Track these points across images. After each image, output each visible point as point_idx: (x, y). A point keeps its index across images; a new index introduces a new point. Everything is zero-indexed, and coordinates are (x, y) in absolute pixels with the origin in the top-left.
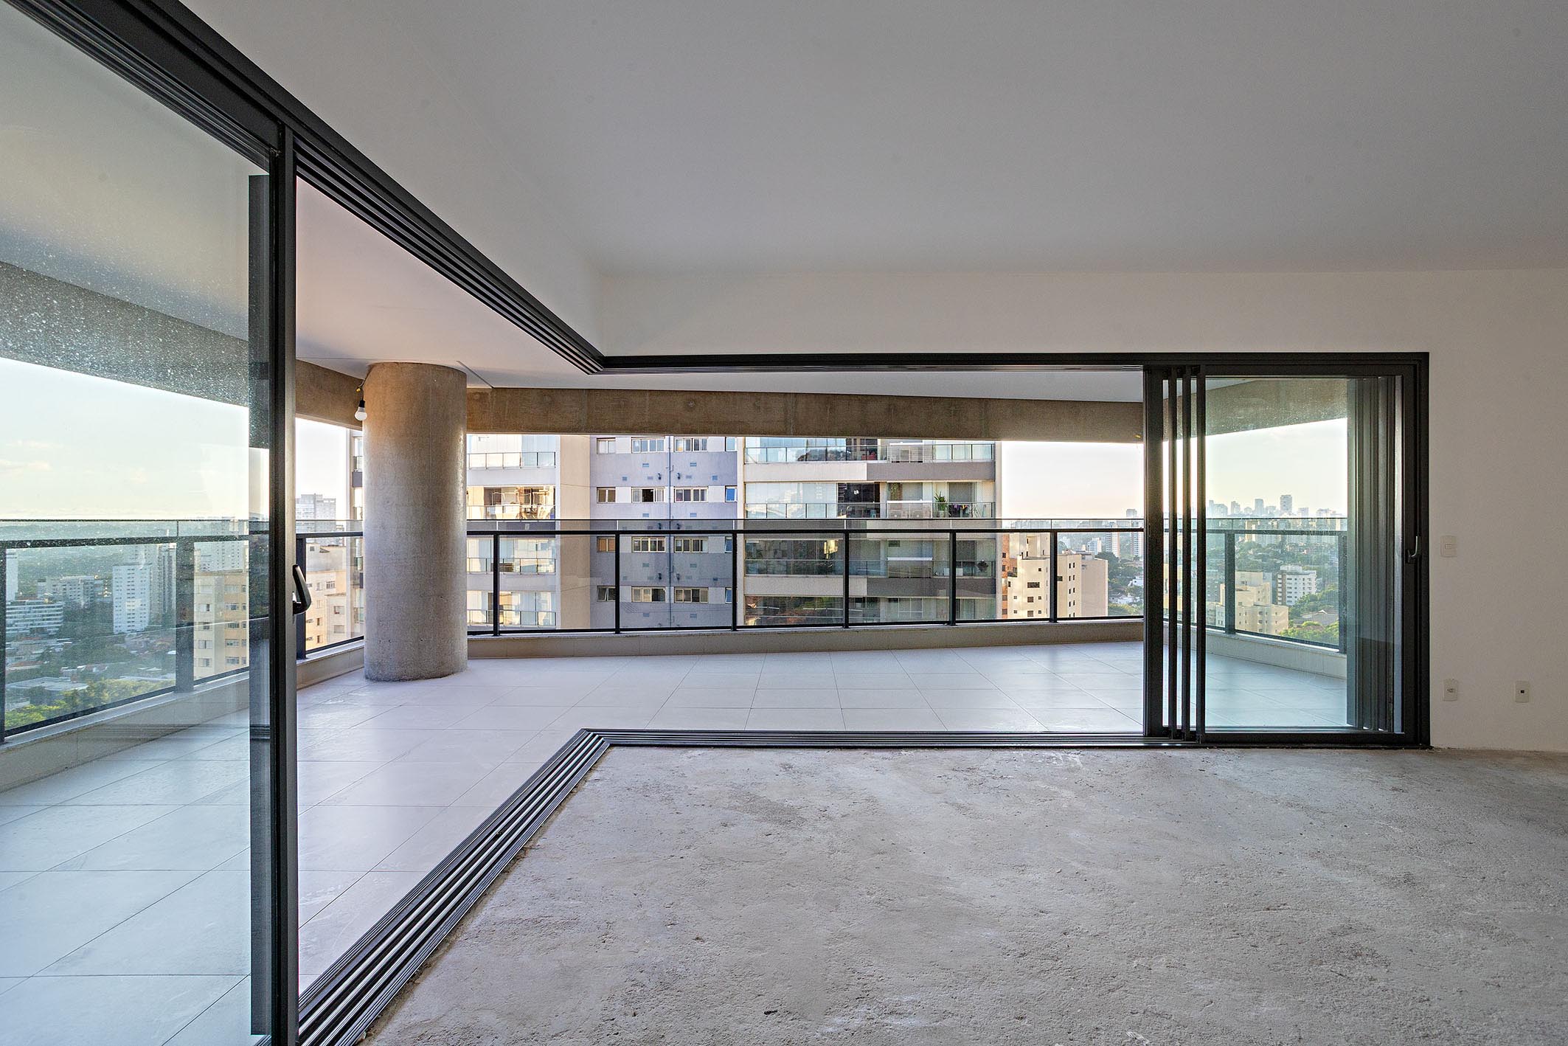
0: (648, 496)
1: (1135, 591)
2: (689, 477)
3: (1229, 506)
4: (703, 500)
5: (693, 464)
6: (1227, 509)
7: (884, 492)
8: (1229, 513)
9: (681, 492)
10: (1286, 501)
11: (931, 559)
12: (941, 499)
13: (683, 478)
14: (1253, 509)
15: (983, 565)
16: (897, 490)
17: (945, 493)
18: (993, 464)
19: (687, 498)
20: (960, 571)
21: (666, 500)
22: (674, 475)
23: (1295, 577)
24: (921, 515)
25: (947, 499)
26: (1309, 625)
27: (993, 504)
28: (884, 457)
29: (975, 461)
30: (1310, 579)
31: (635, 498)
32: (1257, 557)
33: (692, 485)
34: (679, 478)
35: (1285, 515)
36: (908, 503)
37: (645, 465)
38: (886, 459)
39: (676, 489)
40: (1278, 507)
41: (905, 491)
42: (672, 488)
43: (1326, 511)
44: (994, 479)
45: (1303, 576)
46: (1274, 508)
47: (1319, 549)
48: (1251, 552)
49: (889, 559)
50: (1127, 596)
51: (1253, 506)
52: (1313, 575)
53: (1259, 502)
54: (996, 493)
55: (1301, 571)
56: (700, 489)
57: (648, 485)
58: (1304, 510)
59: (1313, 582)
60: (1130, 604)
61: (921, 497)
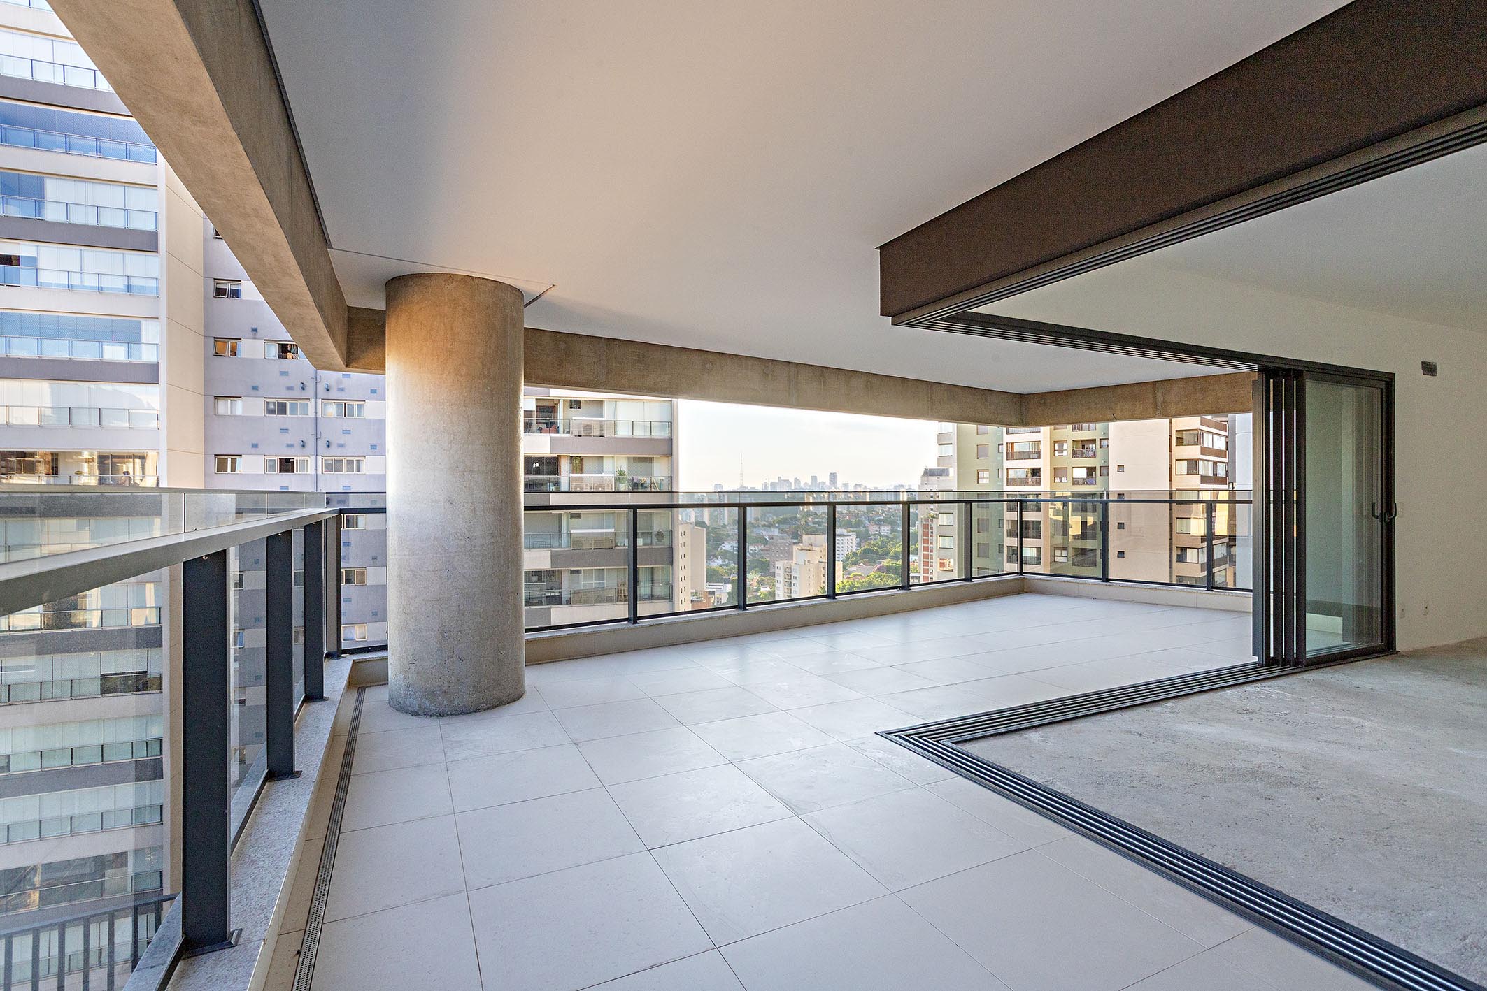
0: (287, 465)
1: (725, 555)
2: (341, 446)
3: (792, 481)
4: (358, 471)
5: (347, 432)
6: (791, 483)
7: (565, 466)
8: (793, 488)
9: (330, 462)
10: (833, 477)
11: (613, 530)
12: (622, 474)
13: (334, 447)
14: (810, 484)
15: (660, 535)
16: (578, 463)
17: (625, 468)
18: (670, 441)
19: (339, 470)
20: (640, 542)
21: (311, 471)
22: (322, 443)
23: (842, 538)
24: (603, 488)
25: (626, 473)
26: (855, 576)
27: (671, 479)
28: (566, 430)
29: (655, 438)
30: (852, 540)
31: (271, 468)
32: (814, 523)
33: (346, 454)
34: (328, 446)
35: (833, 489)
36: (589, 477)
37: (284, 430)
38: (568, 432)
39: (324, 458)
40: (828, 483)
41: (587, 465)
42: (320, 458)
43: (860, 485)
44: (671, 455)
45: (848, 538)
46: (824, 483)
47: (857, 515)
48: (810, 519)
49: (572, 531)
50: (717, 559)
51: (809, 482)
52: (854, 536)
53: (814, 478)
54: (673, 468)
55: (846, 533)
56: (355, 459)
57: (287, 454)
58: (846, 485)
59: (854, 541)
60: (721, 566)
61: (602, 472)
